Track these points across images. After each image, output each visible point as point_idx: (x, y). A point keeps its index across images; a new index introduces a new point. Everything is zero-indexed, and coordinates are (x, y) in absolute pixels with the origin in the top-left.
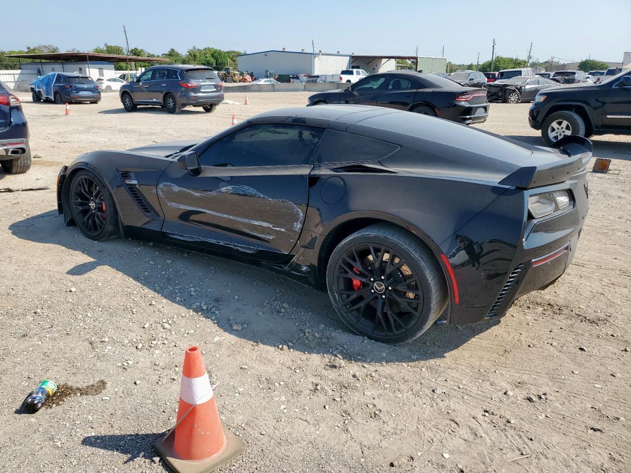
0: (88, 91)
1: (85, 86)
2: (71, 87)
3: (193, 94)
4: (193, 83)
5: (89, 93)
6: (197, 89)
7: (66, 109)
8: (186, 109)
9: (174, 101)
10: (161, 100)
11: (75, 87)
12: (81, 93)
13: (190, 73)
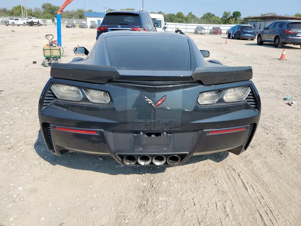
0: (250, 34)
1: (249, 31)
2: (242, 31)
3: (291, 37)
4: (293, 31)
5: (250, 35)
6: (295, 34)
7: (226, 41)
8: (286, 45)
9: (279, 41)
10: (273, 40)
11: (244, 31)
12: (246, 35)
13: (293, 25)
